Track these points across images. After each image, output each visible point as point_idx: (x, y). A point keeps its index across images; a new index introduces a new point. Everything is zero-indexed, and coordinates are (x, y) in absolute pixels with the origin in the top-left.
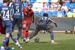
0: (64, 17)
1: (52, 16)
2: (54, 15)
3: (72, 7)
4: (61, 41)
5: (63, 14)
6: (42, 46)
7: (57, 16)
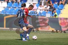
0: (52, 17)
1: (41, 16)
2: (43, 15)
3: (60, 8)
4: (48, 39)
5: (51, 14)
6: (31, 43)
7: (45, 16)
